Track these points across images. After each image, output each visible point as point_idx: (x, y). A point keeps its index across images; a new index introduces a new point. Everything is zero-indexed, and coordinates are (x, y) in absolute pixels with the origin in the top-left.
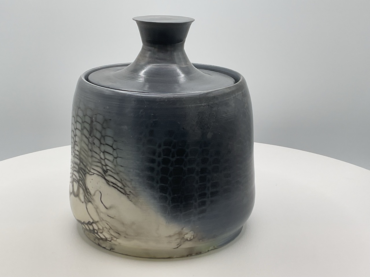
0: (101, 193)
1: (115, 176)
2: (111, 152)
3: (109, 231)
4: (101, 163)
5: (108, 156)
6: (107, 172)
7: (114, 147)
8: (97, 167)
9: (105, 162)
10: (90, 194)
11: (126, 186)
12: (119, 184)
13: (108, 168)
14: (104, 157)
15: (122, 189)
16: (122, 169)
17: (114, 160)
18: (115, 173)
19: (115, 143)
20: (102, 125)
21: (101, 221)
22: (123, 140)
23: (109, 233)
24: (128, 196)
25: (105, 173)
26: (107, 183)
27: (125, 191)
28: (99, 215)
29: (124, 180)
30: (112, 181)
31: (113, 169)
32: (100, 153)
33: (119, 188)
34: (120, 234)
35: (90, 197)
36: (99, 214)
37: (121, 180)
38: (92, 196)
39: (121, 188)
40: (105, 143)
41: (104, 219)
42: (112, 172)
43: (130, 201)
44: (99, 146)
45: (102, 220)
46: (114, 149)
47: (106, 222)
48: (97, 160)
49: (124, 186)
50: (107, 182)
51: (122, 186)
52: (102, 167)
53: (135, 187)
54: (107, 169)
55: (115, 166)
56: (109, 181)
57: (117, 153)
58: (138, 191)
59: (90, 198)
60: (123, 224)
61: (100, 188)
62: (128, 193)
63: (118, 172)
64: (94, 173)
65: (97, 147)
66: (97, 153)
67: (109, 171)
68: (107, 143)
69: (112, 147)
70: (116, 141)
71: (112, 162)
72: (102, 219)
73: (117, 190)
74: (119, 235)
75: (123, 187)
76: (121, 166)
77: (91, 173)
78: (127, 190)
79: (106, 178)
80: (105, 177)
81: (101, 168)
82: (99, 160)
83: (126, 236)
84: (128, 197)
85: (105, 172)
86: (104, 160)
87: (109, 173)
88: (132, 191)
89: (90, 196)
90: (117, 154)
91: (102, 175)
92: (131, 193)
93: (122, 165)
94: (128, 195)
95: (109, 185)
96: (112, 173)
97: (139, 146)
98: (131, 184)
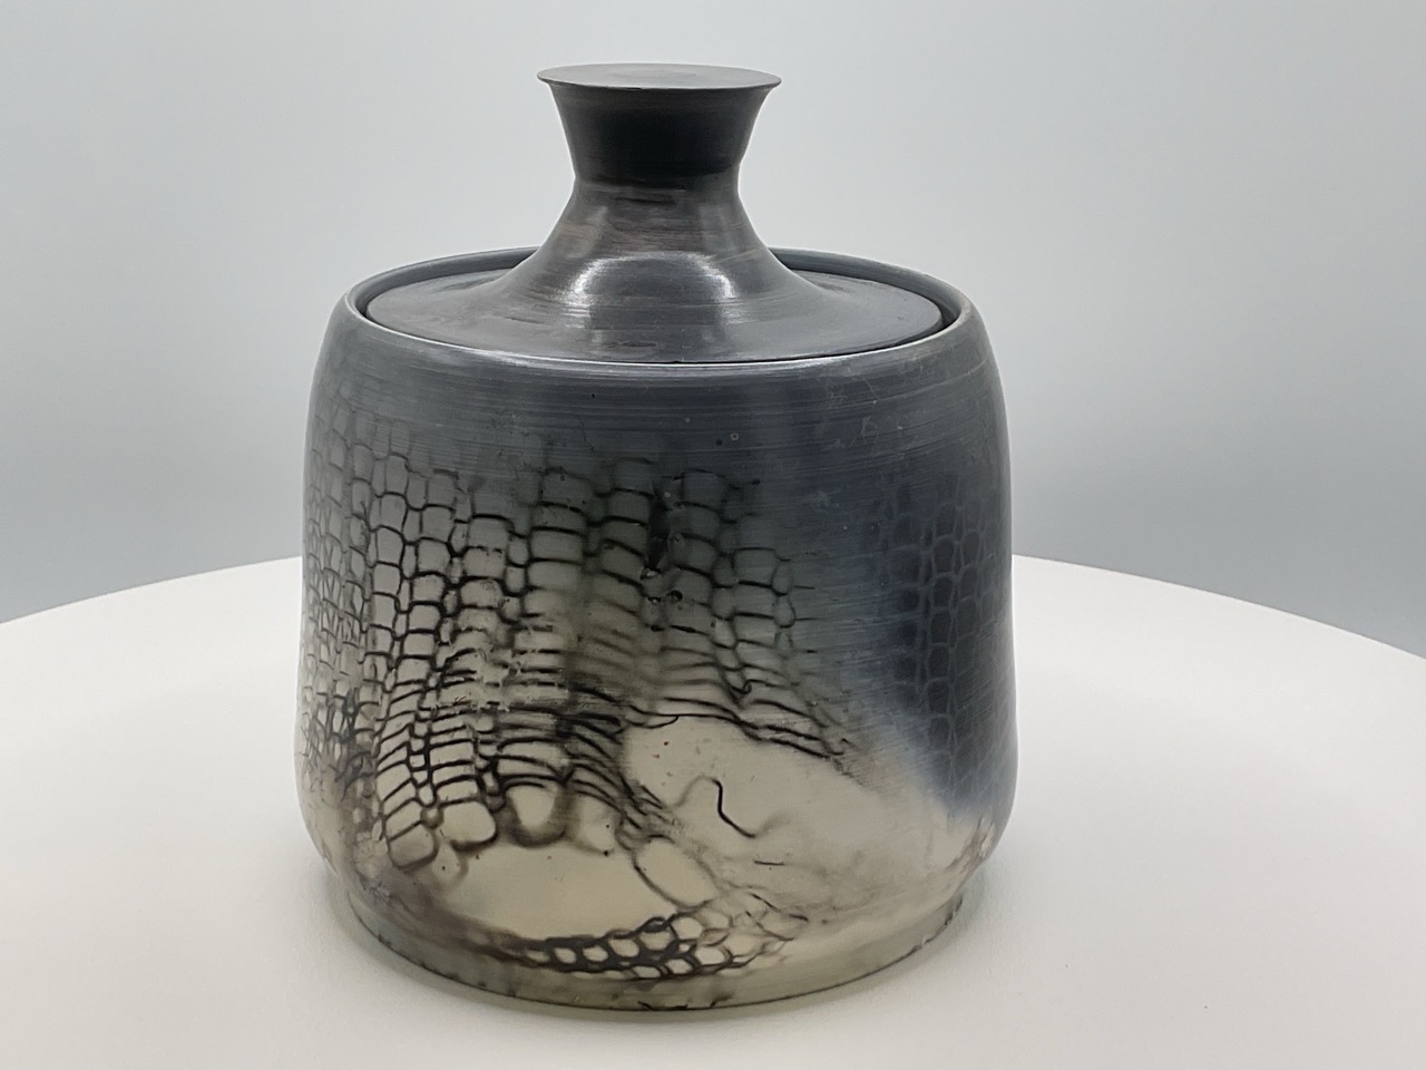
0: (718, 784)
1: (786, 698)
2: (767, 610)
3: (759, 925)
4: (716, 664)
5: (750, 630)
6: (750, 690)
7: (781, 585)
8: (697, 687)
9: (737, 656)
10: (659, 804)
11: (827, 723)
12: (802, 726)
13: (752, 674)
14: (734, 632)
15: (813, 742)
16: (810, 662)
17: (777, 636)
18: (781, 687)
19: (783, 568)
20: (719, 512)
21: (725, 894)
22: (813, 551)
23: (757, 930)
24: (836, 761)
25: (735, 701)
26: (748, 734)
27: (825, 744)
28: (712, 876)
29: (822, 702)
30: (771, 723)
31: (775, 673)
32: (713, 625)
33: (802, 742)
34: (806, 919)
35: (660, 817)
36: (714, 869)
37: (809, 704)
38: (670, 812)
39: (809, 737)
40: (738, 580)
41: (739, 882)
42: (768, 685)
43: (844, 777)
44: (705, 600)
45: (728, 888)
46: (779, 594)
47: (751, 890)
48: (696, 659)
49: (822, 726)
50: (750, 730)
51: (811, 728)
52: (723, 678)
53: (859, 719)
54: (748, 682)
55: (784, 658)
56: (756, 728)
57: (790, 604)
58: (868, 728)
59: (659, 822)
60: (822, 873)
61: (713, 767)
62: (837, 748)
63: (795, 676)
64: (677, 716)
65: (697, 607)
66: (697, 628)
67: (753, 685)
68: (748, 578)
69: (769, 587)
70: (788, 560)
71: (772, 647)
72: (731, 884)
73: (792, 750)
74: (803, 922)
75: (815, 732)
76: (809, 651)
77: (656, 721)
78: (833, 737)
79: (743, 716)
80: (735, 716)
81: (713, 683)
82: (704, 654)
83: (830, 916)
84: (838, 765)
85: (737, 694)
86: (733, 648)
87: (759, 692)
88: (848, 737)
89: (655, 814)
90: (793, 609)
91: (725, 710)
92: (846, 745)
93: (811, 648)
94: (837, 757)
95: (758, 739)
96: (768, 689)
97: (871, 556)
98: (846, 711)
